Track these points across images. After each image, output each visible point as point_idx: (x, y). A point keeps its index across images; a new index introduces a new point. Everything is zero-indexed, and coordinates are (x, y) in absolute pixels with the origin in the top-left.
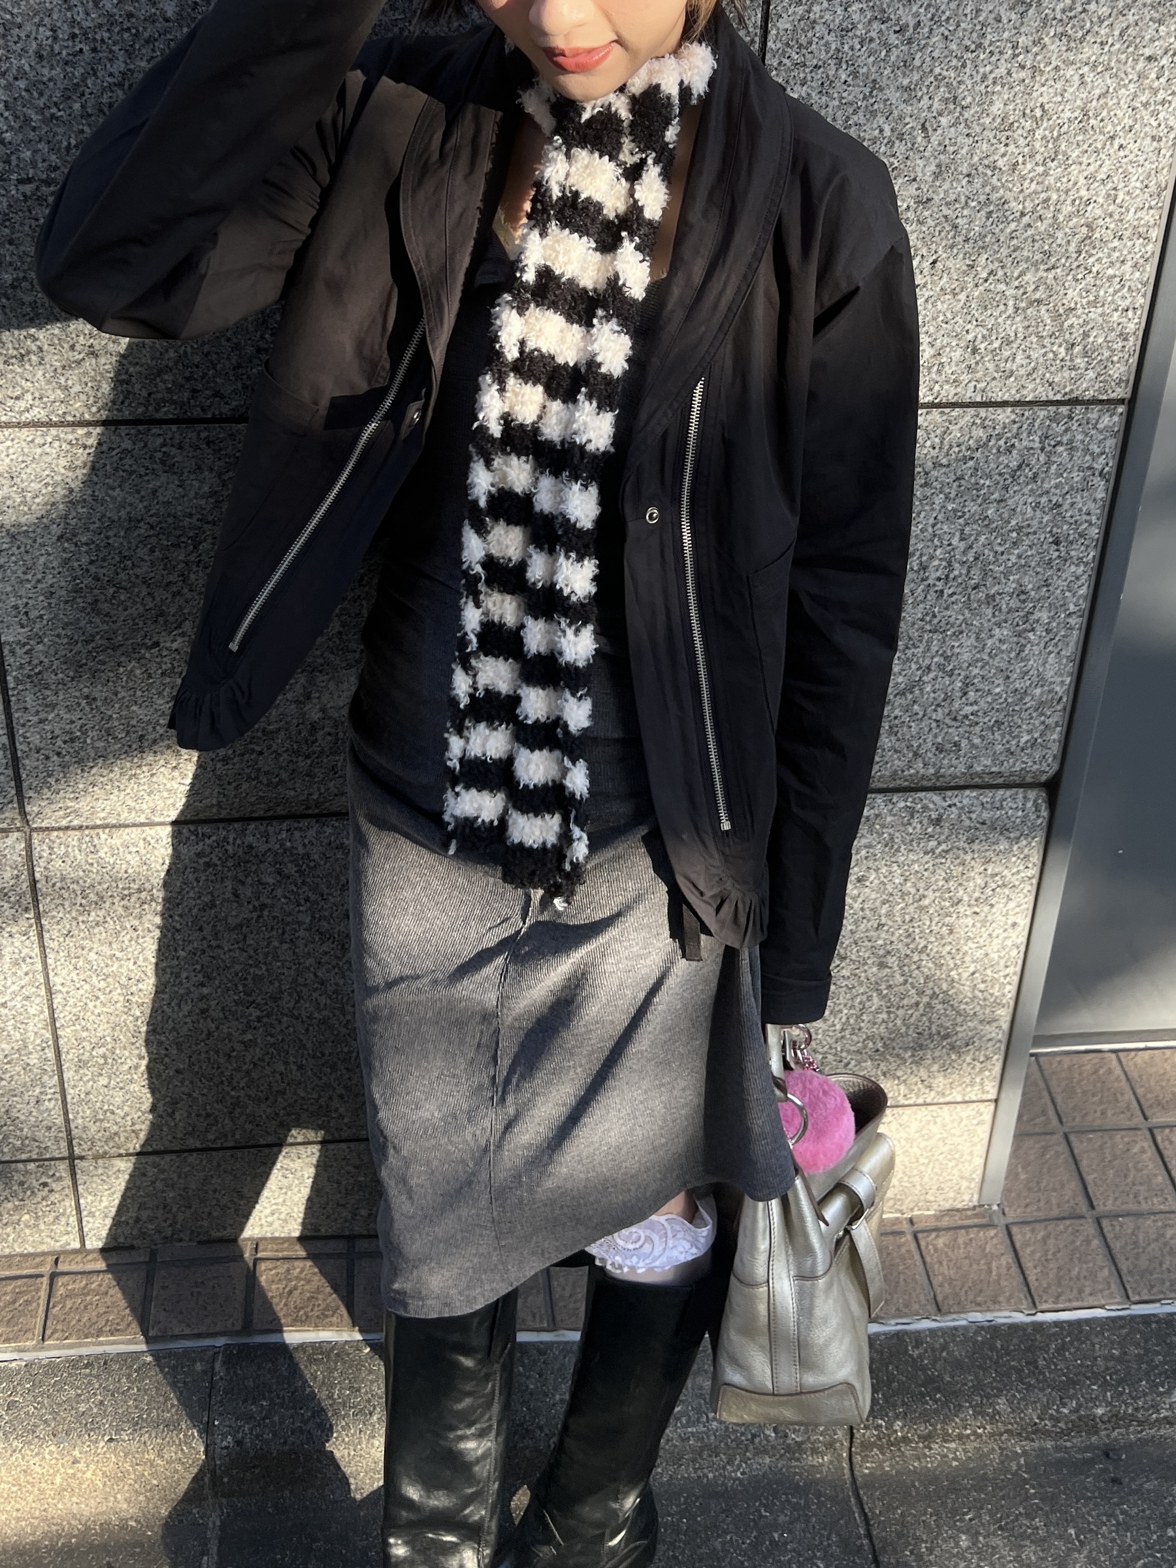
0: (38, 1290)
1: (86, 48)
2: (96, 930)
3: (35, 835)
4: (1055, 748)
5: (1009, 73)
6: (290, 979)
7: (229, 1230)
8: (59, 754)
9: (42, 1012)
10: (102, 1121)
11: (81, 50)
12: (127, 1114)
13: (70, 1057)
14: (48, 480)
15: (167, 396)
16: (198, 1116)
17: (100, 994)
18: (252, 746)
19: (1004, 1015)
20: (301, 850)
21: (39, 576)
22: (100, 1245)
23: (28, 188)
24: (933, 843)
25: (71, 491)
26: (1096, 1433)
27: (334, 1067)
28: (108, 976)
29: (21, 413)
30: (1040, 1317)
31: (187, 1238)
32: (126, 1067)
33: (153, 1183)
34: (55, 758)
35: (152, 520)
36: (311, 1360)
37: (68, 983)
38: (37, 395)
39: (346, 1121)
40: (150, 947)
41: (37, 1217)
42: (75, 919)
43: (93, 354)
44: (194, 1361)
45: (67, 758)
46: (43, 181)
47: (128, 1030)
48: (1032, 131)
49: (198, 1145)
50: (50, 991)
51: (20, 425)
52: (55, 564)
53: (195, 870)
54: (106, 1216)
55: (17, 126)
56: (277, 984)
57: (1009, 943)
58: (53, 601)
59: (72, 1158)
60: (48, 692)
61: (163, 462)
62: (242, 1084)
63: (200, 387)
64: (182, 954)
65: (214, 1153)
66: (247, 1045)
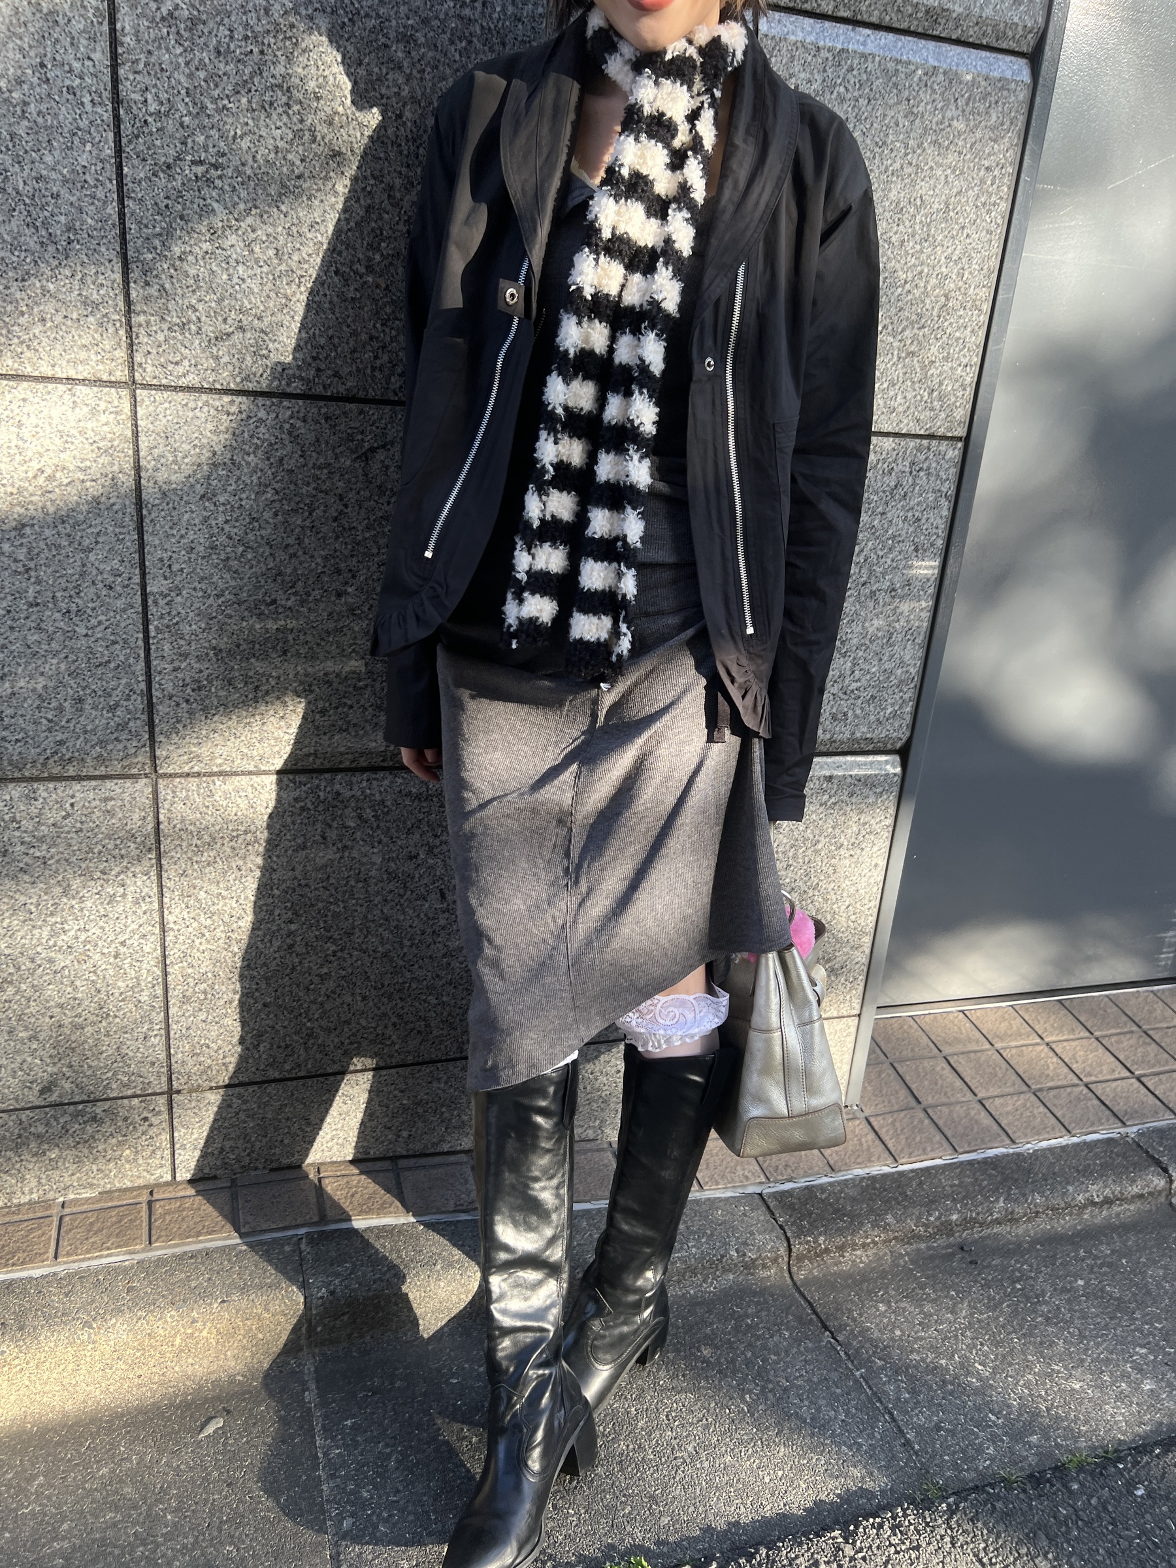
0: (139, 1212)
1: (256, 50)
2: (207, 870)
3: (160, 781)
4: (908, 719)
5: (902, 168)
6: (361, 916)
7: (296, 1157)
8: (187, 701)
9: (155, 950)
10: (198, 1055)
11: (251, 51)
12: (220, 1048)
13: (176, 993)
14: (196, 442)
15: (298, 373)
16: (279, 1047)
17: (205, 931)
18: (344, 700)
19: (867, 941)
20: (378, 797)
21: (183, 532)
22: (188, 1176)
23: (200, 170)
24: (826, 797)
25: (215, 453)
26: (953, 1235)
27: (390, 998)
28: (213, 914)
29: (179, 377)
30: (901, 1168)
31: (261, 1166)
32: (222, 1002)
33: (237, 1114)
34: (184, 705)
35: (277, 486)
36: (378, 1237)
37: (180, 921)
38: (193, 362)
39: (397, 1047)
40: (251, 885)
41: (137, 1152)
42: (190, 859)
43: (241, 328)
44: (283, 1245)
45: (194, 705)
46: (212, 165)
47: (227, 966)
48: (914, 216)
49: (277, 1075)
50: (163, 931)
51: (176, 389)
52: (197, 521)
53: (293, 814)
54: (195, 1148)
55: (194, 112)
56: (351, 921)
57: (872, 881)
58: (193, 556)
59: (170, 1092)
60: (182, 642)
61: (290, 433)
62: (316, 1016)
63: (323, 367)
64: (276, 892)
65: (289, 1083)
66: (323, 978)
